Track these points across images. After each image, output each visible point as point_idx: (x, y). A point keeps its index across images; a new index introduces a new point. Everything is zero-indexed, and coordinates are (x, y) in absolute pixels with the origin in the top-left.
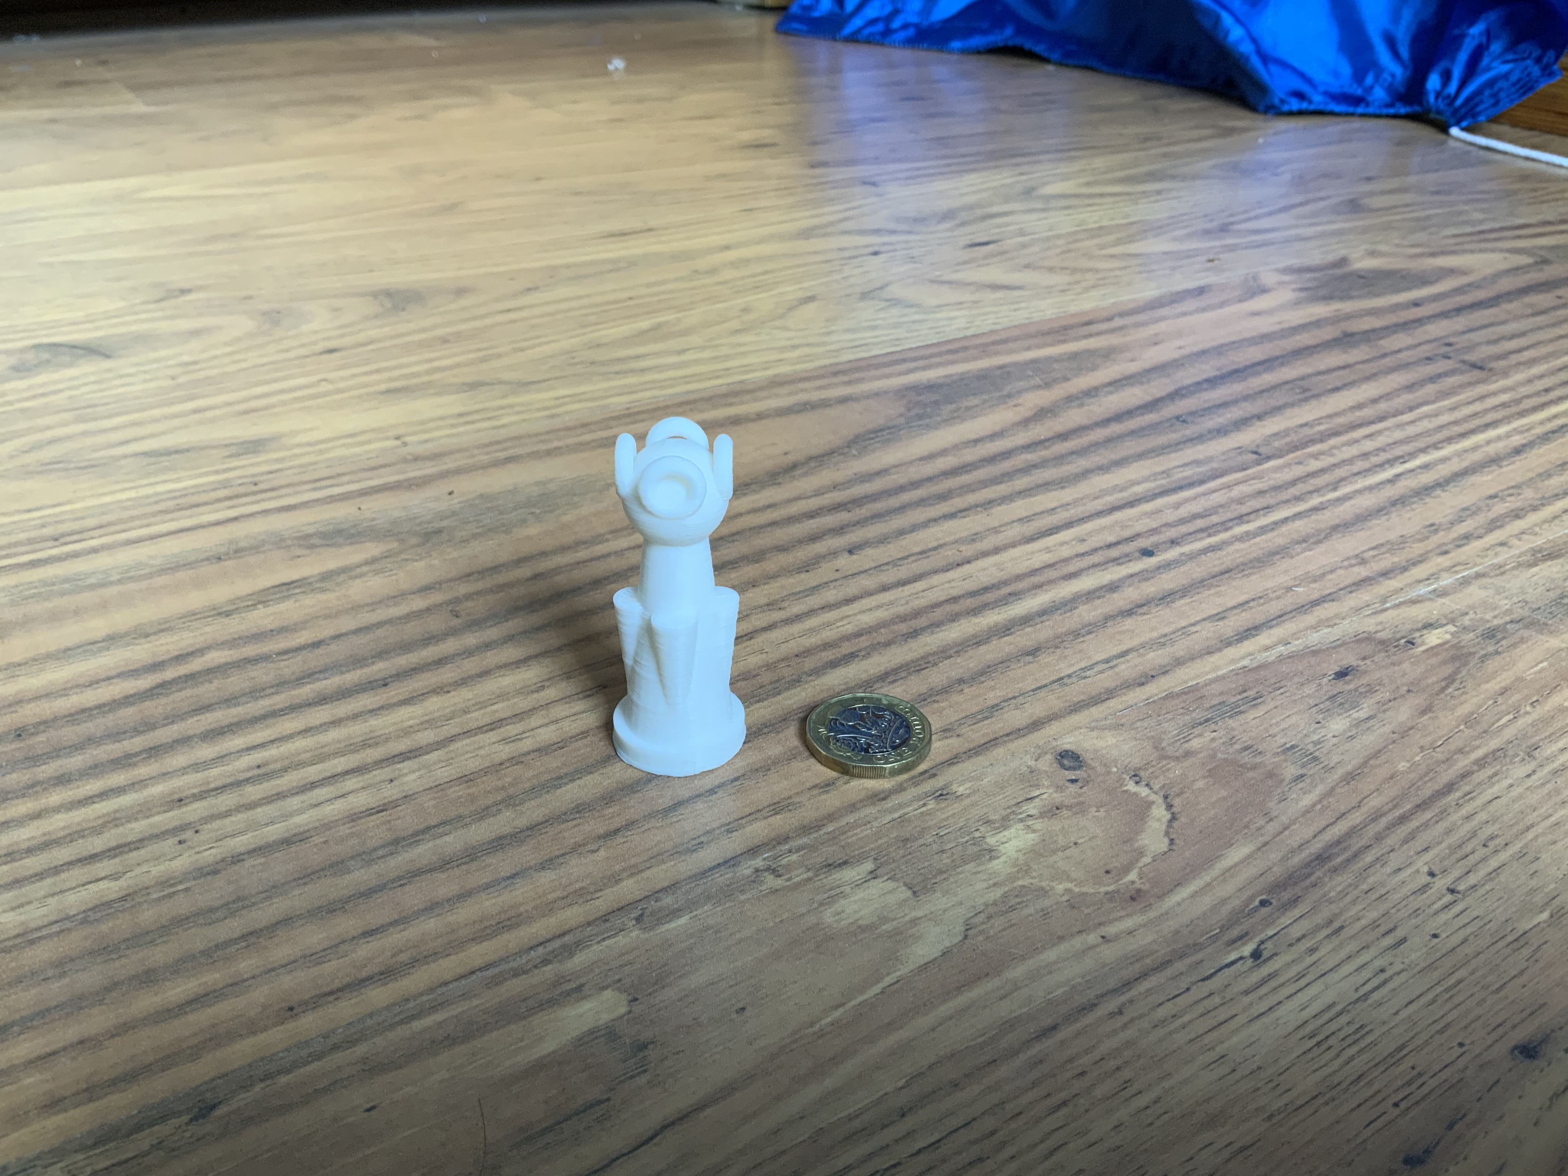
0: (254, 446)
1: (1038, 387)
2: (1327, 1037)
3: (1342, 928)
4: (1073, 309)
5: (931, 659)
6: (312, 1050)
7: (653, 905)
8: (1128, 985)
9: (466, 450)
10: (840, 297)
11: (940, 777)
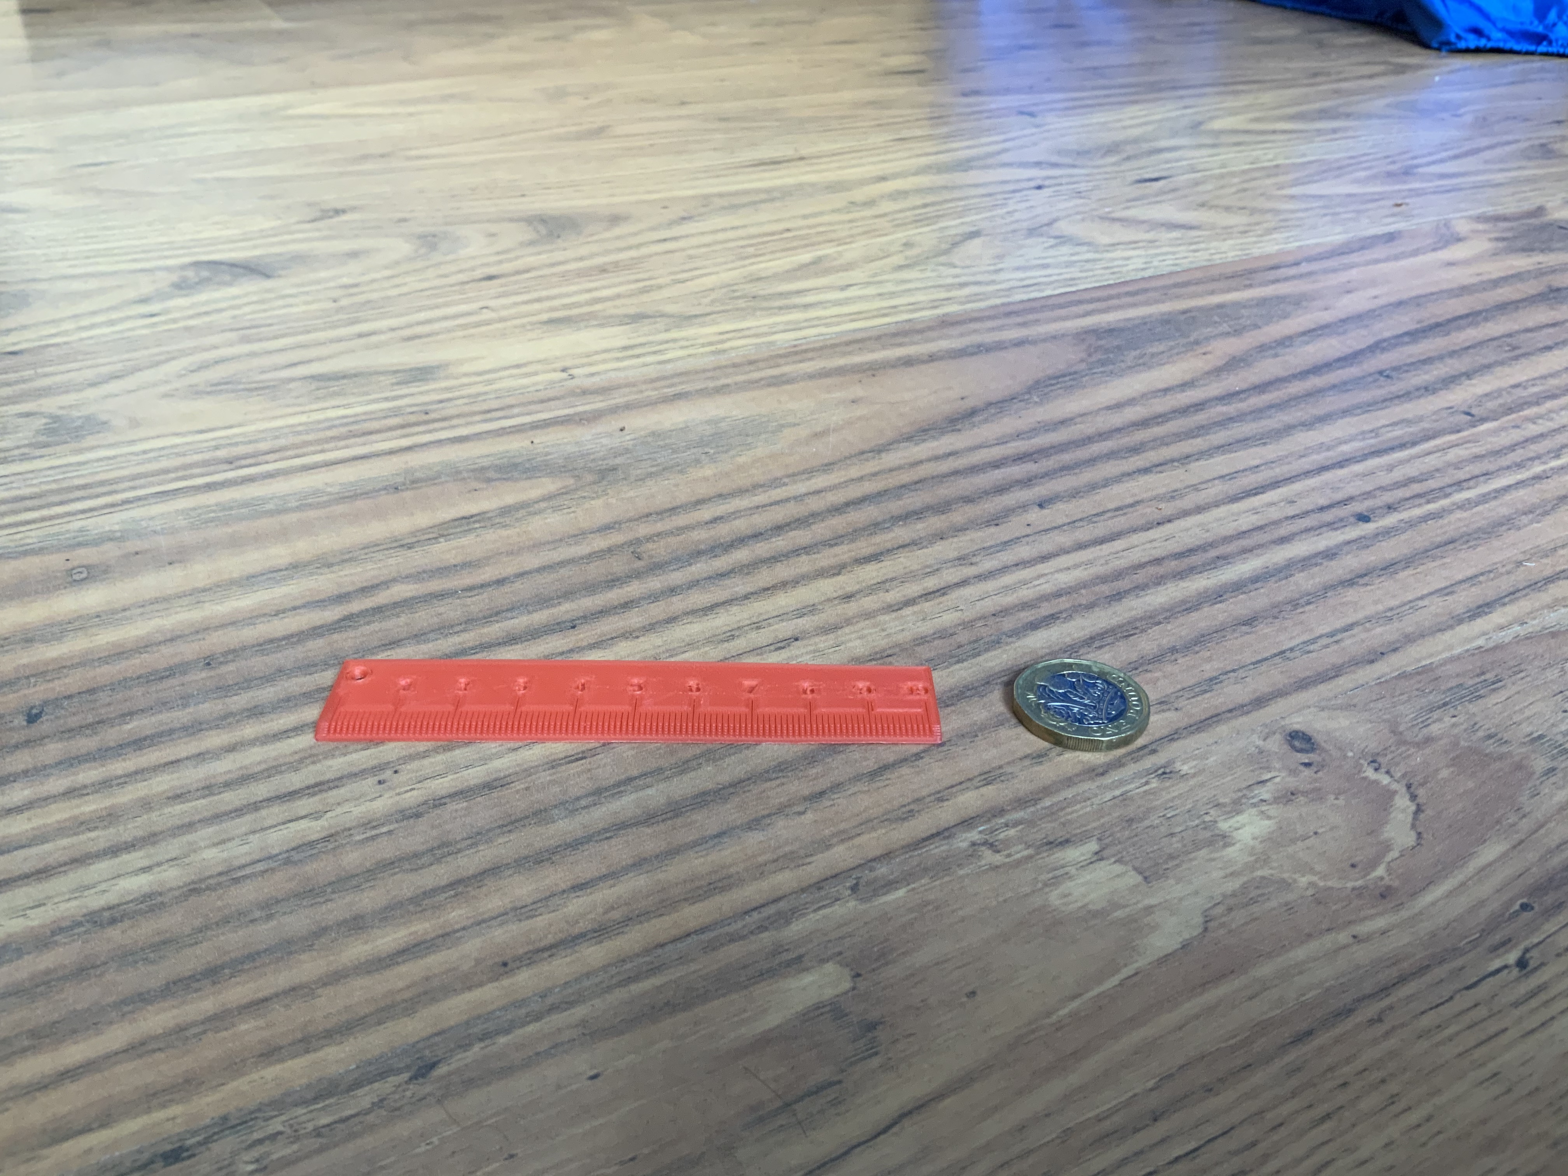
0: (423, 373)
1: (1227, 334)
4: (1256, 252)
5: (1138, 624)
6: (529, 1009)
7: (867, 875)
8: (1385, 990)
9: (633, 385)
10: (1008, 233)
11: (1160, 754)
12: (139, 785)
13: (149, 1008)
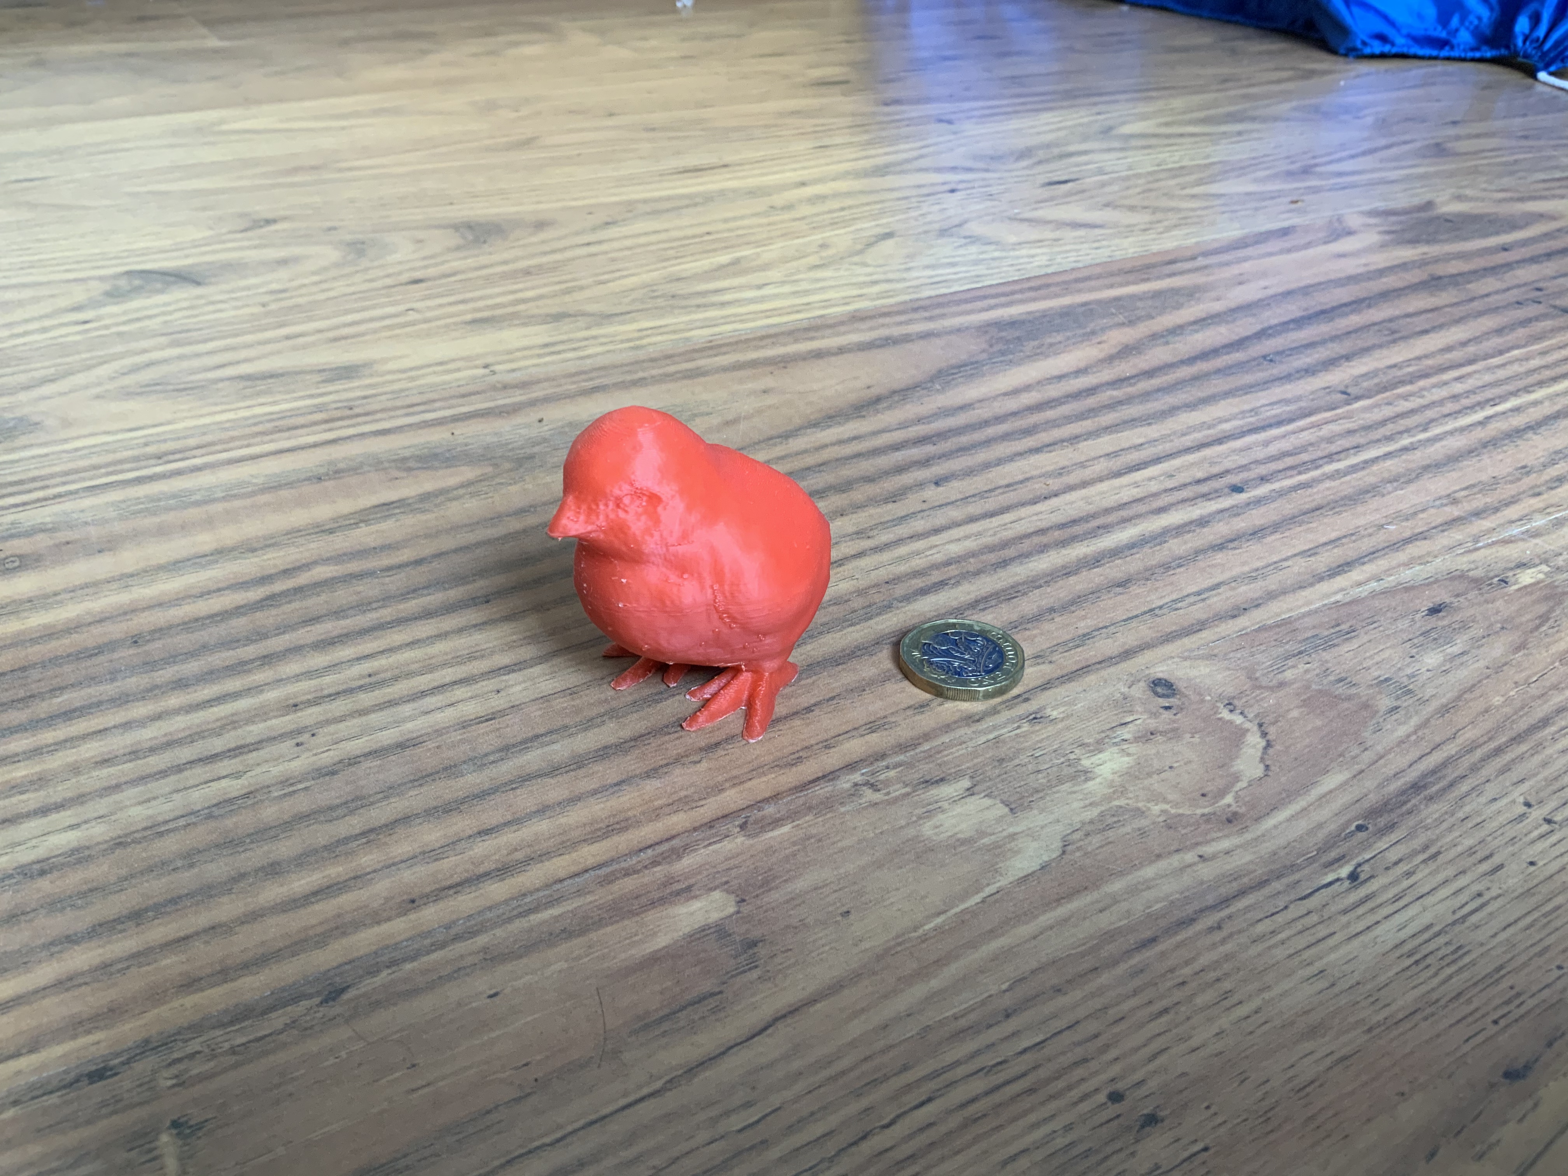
0: (348, 372)
1: (1123, 324)
2: (1426, 956)
3: (1439, 853)
4: (1155, 248)
5: (1020, 588)
6: (434, 939)
8: (1226, 901)
9: (553, 379)
10: (919, 234)
11: (1032, 702)
12: (69, 752)
13: (76, 947)
